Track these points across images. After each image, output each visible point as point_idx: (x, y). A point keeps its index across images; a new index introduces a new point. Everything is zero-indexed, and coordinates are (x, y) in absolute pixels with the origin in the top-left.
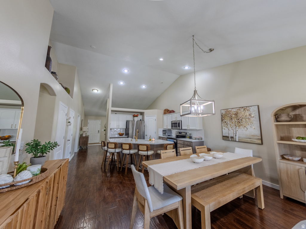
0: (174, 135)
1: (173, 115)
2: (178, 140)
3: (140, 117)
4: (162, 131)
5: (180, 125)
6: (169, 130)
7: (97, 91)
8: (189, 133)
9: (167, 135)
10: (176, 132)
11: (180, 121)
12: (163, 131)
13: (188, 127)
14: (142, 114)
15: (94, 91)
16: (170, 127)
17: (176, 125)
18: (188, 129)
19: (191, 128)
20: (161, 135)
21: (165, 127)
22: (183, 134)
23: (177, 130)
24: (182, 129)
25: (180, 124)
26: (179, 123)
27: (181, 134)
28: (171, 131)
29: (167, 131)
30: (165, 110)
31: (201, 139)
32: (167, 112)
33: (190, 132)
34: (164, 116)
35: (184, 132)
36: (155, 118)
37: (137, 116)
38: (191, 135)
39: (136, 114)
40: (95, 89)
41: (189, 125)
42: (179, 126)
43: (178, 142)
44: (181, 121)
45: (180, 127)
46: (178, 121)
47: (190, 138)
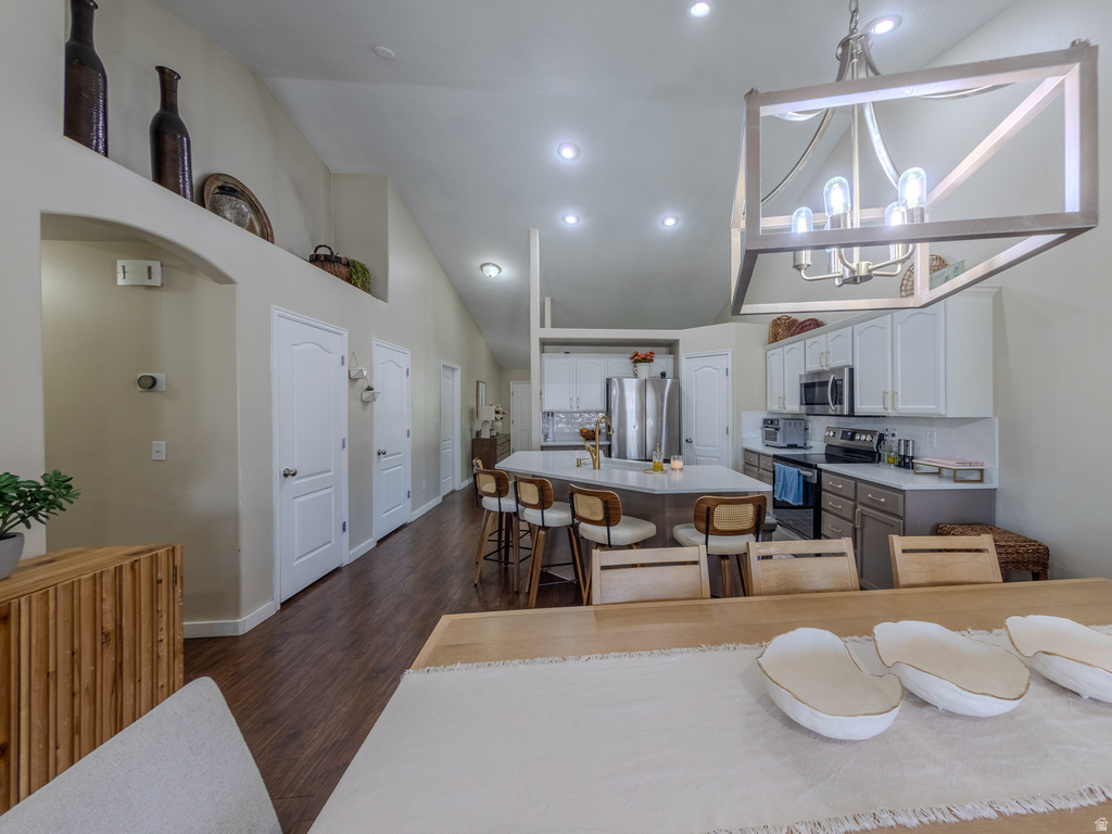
0: (817, 447)
1: (808, 342)
2: (826, 471)
3: (662, 363)
4: (761, 424)
5: (842, 393)
6: (794, 419)
7: (497, 270)
8: (896, 439)
9: (779, 442)
10: (829, 429)
11: (840, 370)
12: (765, 421)
13: (889, 405)
14: (671, 347)
15: (488, 271)
16: (794, 406)
17: (820, 391)
18: (891, 412)
19: (904, 407)
20: (755, 440)
21: (775, 407)
22: (863, 439)
23: (832, 422)
24: (851, 414)
25: (842, 386)
26: (837, 386)
27: (852, 438)
28: (806, 422)
29: (781, 425)
30: (776, 324)
31: (976, 476)
32: (787, 328)
33: (902, 432)
34: (770, 353)
35: (866, 432)
36: (725, 362)
37: (647, 359)
38: (907, 445)
39: (643, 351)
40: (488, 264)
41: (894, 393)
42: (838, 400)
43: (827, 482)
44: (851, 371)
45: (841, 403)
46: (833, 371)
47: (905, 463)
